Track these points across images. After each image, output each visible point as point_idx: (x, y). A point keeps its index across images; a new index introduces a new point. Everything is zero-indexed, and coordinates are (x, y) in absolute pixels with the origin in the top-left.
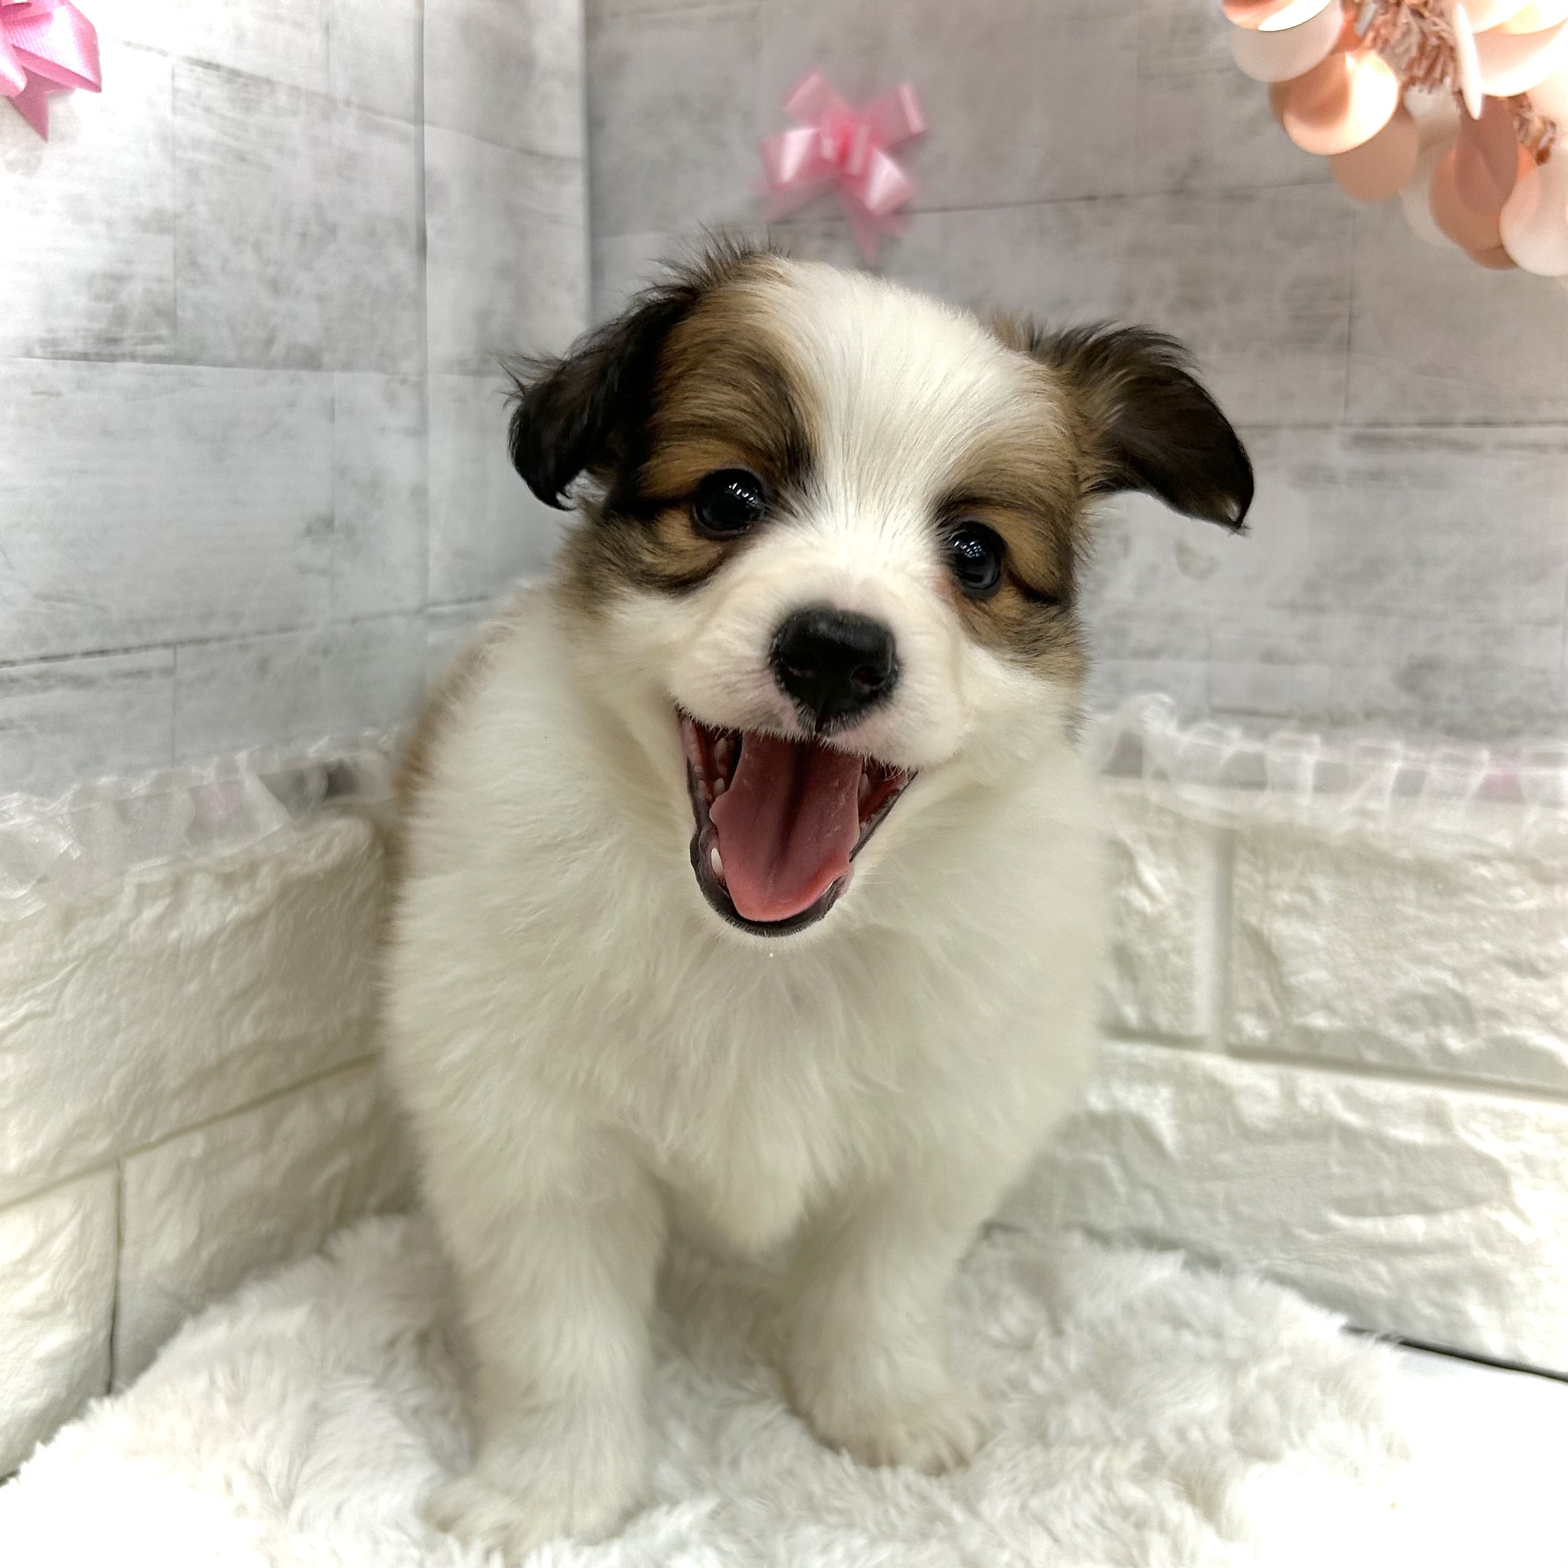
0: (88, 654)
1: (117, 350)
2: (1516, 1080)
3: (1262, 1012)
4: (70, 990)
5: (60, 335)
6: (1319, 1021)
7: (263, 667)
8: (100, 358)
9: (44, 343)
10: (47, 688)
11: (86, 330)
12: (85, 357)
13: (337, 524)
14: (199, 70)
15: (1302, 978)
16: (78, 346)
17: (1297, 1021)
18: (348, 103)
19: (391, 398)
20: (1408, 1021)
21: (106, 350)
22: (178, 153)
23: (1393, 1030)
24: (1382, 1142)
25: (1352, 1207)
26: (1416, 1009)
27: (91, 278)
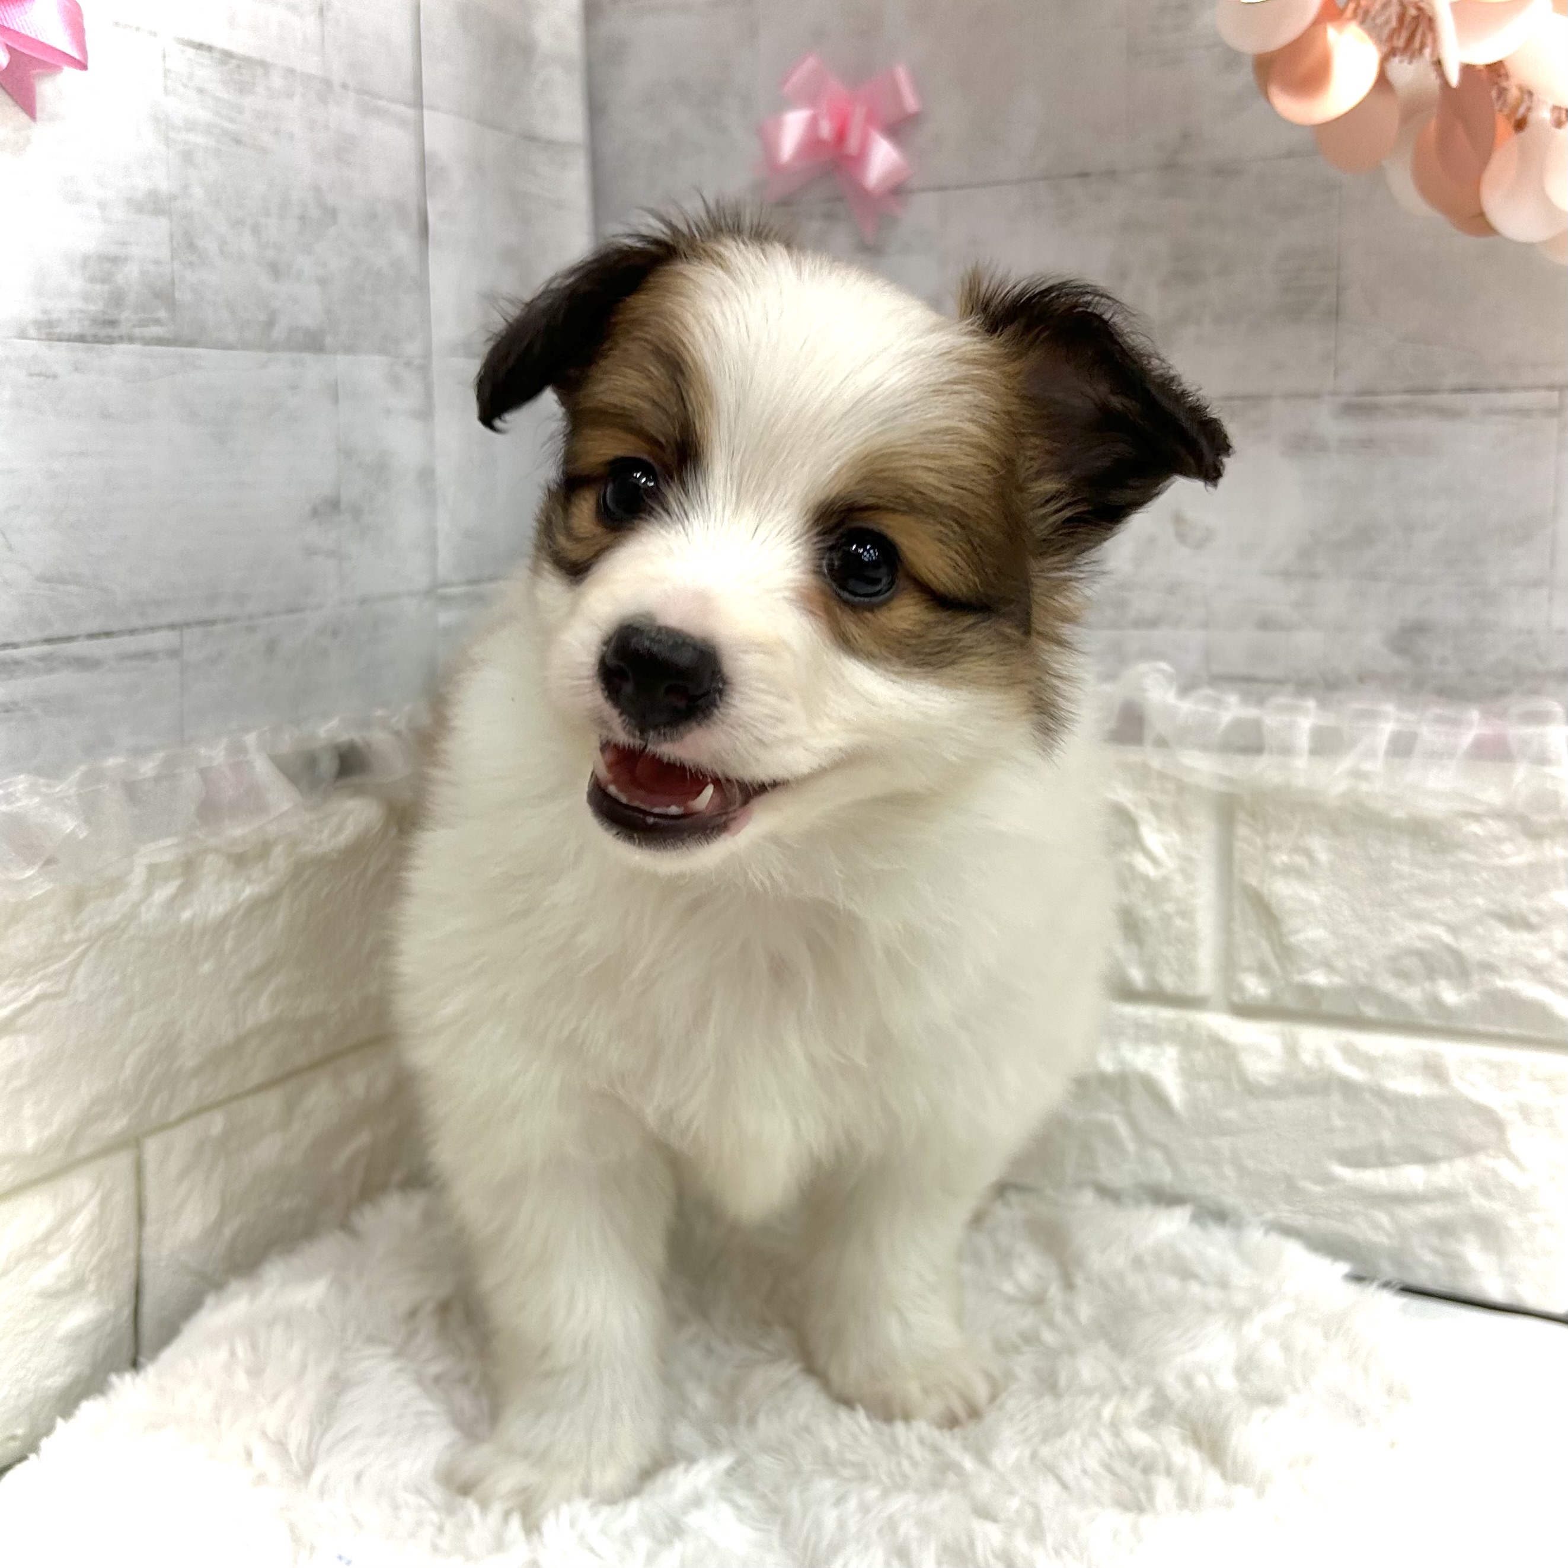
0: (92, 636)
1: (114, 332)
2: (1510, 1031)
3: (1263, 971)
4: (82, 971)
5: (55, 316)
6: (1319, 978)
7: (271, 648)
8: (97, 340)
9: (38, 324)
10: (51, 670)
11: (82, 311)
12: (81, 338)
13: (343, 506)
14: (191, 52)
15: (1301, 937)
16: (75, 329)
17: (1298, 978)
18: (344, 86)
19: (395, 381)
20: (1403, 975)
21: (104, 332)
22: (172, 135)
23: (1389, 985)
24: (1380, 1094)
25: (1354, 1159)
26: (1411, 963)
27: (86, 260)
